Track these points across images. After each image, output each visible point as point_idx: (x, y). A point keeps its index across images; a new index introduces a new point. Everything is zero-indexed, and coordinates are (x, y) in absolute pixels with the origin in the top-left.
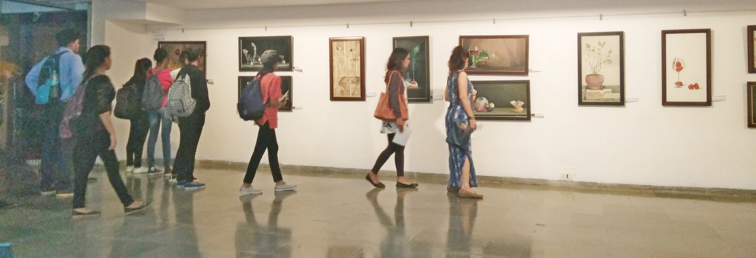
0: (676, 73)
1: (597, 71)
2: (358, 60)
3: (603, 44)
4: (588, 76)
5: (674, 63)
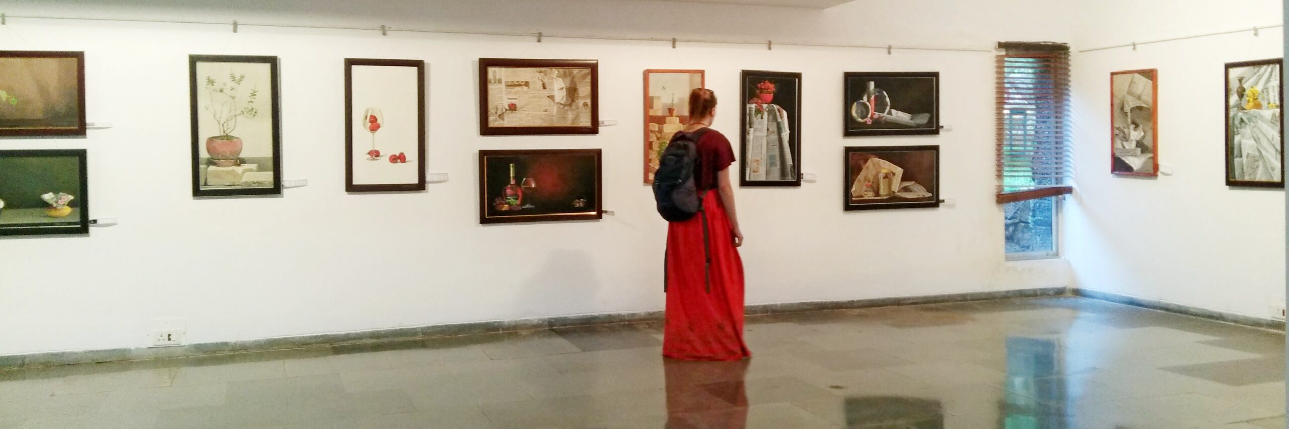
0: (369, 134)
1: (229, 130)
3: (240, 79)
4: (211, 140)
5: (366, 117)
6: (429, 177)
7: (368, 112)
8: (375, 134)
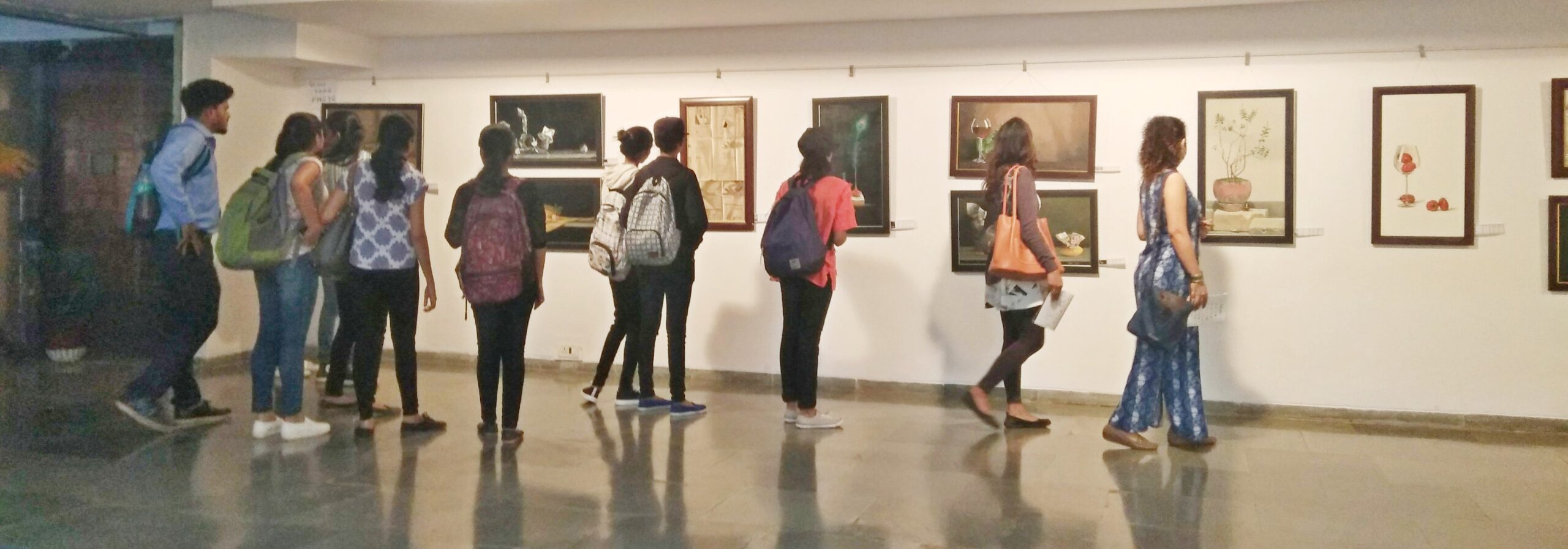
0: (1402, 176)
1: (1237, 173)
2: (739, 145)
3: (1252, 115)
4: (1219, 182)
5: (1398, 156)
6: (1478, 230)
7: (1400, 151)
8: (1409, 176)
